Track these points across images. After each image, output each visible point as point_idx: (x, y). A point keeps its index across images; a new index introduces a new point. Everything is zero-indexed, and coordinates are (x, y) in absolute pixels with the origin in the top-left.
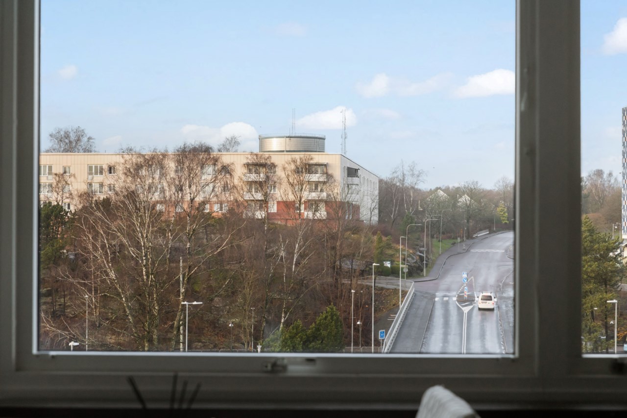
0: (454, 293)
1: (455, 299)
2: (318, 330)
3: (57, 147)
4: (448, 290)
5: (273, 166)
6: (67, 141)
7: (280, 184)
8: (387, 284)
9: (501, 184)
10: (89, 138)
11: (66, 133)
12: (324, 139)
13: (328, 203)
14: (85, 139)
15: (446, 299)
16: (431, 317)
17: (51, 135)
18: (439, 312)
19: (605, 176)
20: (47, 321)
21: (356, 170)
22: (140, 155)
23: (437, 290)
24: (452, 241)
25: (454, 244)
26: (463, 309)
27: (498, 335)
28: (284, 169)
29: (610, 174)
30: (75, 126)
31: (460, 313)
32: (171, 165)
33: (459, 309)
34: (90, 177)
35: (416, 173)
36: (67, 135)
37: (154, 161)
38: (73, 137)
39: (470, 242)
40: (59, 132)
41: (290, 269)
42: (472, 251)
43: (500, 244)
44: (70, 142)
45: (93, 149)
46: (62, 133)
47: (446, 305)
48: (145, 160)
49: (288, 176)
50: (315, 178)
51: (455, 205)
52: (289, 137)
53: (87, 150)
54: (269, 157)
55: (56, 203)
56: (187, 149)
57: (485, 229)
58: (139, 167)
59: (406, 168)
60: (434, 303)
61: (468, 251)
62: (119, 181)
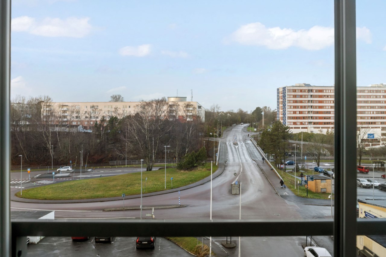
0: (232, 142)
1: (232, 144)
2: (199, 154)
3: (113, 100)
4: (230, 141)
5: (179, 105)
6: (116, 98)
7: (181, 110)
8: (212, 139)
9: (239, 110)
10: (122, 98)
11: (115, 96)
12: (186, 98)
13: (193, 116)
14: (121, 98)
15: (230, 144)
16: (227, 149)
17: (111, 97)
18: (229, 148)
19: (267, 108)
20: (117, 151)
21: (201, 107)
22: (146, 102)
23: (226, 141)
24: (226, 127)
25: (227, 128)
26: (236, 147)
27: (248, 154)
28: (182, 106)
29: (269, 108)
30: (118, 94)
31: (235, 148)
32: (154, 105)
33: (234, 147)
34: (124, 109)
35: (218, 107)
36: (116, 97)
37: (149, 104)
38: (118, 97)
39: (231, 127)
40: (113, 96)
41: (189, 136)
42: (233, 130)
43: (240, 128)
44: (117, 99)
45: (123, 101)
46: (114, 96)
47: (230, 145)
48: (147, 103)
49: (183, 108)
50: (191, 109)
51: (226, 117)
52: (176, 97)
53: (122, 101)
54: (178, 103)
55: (115, 117)
56: (159, 100)
57: (235, 123)
58: (144, 106)
59: (215, 106)
60: (227, 145)
61: (231, 130)
62: (139, 110)
